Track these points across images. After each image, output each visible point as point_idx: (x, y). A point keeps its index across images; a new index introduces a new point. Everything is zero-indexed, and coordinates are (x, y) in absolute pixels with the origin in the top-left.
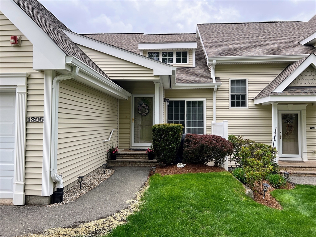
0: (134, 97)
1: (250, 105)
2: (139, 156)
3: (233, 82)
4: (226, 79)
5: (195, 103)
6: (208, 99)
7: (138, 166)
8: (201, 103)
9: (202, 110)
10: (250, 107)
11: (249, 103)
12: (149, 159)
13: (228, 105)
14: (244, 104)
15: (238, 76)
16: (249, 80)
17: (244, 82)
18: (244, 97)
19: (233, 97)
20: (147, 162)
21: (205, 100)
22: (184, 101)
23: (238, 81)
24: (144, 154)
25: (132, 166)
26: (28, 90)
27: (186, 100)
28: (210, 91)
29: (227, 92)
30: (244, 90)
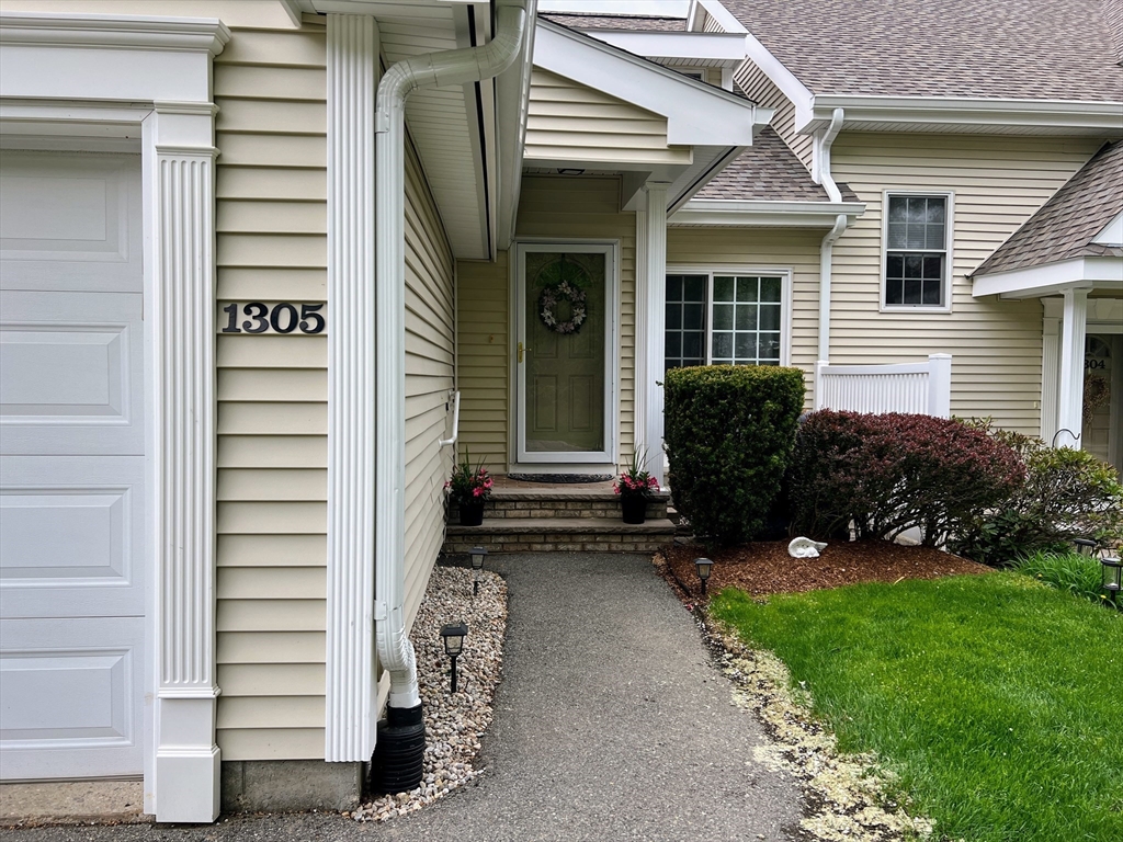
0: (524, 249)
1: (957, 299)
2: (579, 506)
3: (896, 202)
4: (878, 184)
5: (747, 284)
6: (799, 269)
7: (583, 551)
8: (772, 287)
9: (773, 318)
10: (956, 308)
11: (956, 291)
12: (626, 519)
13: (874, 298)
14: (933, 294)
15: (918, 179)
16: (960, 200)
17: (939, 202)
18: (935, 265)
19: (894, 264)
20: (623, 534)
21: (790, 273)
22: (707, 277)
23: (917, 202)
24: (599, 500)
25: (556, 551)
26: (218, 135)
27: (711, 271)
28: (810, 239)
29: (875, 243)
30: (938, 236)
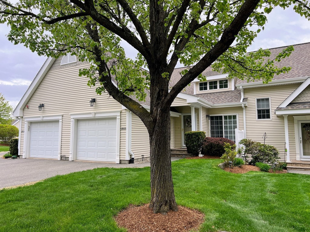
0: (183, 115)
1: (273, 117)
3: (258, 100)
4: (253, 99)
5: (230, 117)
6: (239, 114)
8: (235, 117)
9: (235, 123)
10: (273, 119)
11: (273, 116)
13: (255, 118)
14: (268, 117)
15: (263, 95)
16: (272, 98)
17: (268, 99)
18: (268, 111)
19: (259, 111)
21: (238, 115)
22: (222, 116)
23: (263, 100)
26: (121, 117)
27: (223, 115)
28: (240, 108)
29: (255, 108)
30: (268, 105)
